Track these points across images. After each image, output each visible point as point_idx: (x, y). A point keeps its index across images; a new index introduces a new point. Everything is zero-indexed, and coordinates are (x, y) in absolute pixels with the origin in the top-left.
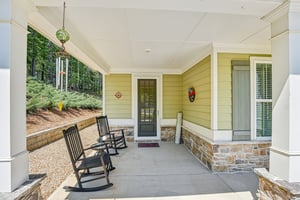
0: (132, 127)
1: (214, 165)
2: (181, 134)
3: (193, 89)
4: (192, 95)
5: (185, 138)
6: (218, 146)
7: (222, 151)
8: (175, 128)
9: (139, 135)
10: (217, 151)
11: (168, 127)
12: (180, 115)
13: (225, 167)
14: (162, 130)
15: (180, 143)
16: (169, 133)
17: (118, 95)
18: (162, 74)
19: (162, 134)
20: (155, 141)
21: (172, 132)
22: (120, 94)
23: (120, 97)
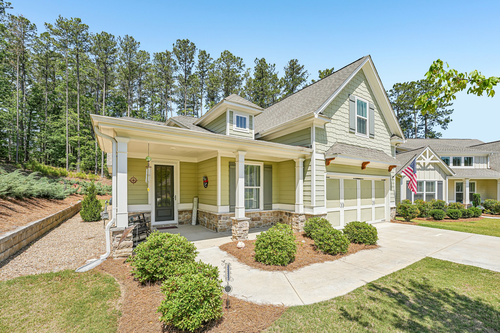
0: (149, 213)
1: (219, 228)
2: (197, 216)
3: (206, 177)
4: (206, 182)
5: (201, 219)
6: (221, 216)
7: (223, 219)
8: (191, 212)
9: (156, 221)
10: (220, 219)
11: (185, 211)
12: (196, 200)
13: (225, 229)
14: (179, 214)
15: (196, 224)
16: (186, 216)
17: (133, 180)
18: (179, 161)
19: (179, 218)
20: (173, 225)
21: (188, 215)
22: (135, 180)
23: (135, 182)
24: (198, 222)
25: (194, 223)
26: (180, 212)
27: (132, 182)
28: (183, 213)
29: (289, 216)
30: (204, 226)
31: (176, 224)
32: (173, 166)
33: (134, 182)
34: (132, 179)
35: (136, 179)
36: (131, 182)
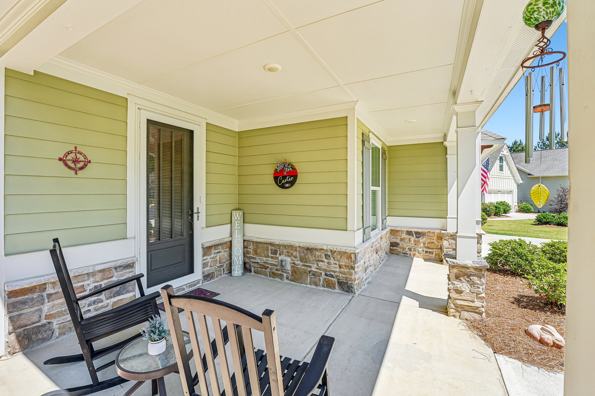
0: (130, 265)
1: (356, 282)
8: (228, 245)
9: (149, 285)
11: (217, 246)
14: (204, 255)
15: (243, 274)
16: (218, 258)
17: (76, 161)
18: (205, 121)
19: (205, 265)
20: (190, 286)
21: (222, 254)
22: (82, 158)
23: (81, 168)
24: (246, 268)
25: (238, 270)
26: (207, 250)
27: (73, 165)
28: (213, 251)
29: (417, 237)
30: (281, 276)
31: (198, 283)
32: (191, 132)
33: (79, 165)
34: (69, 157)
35: (85, 157)
36: (66, 165)
